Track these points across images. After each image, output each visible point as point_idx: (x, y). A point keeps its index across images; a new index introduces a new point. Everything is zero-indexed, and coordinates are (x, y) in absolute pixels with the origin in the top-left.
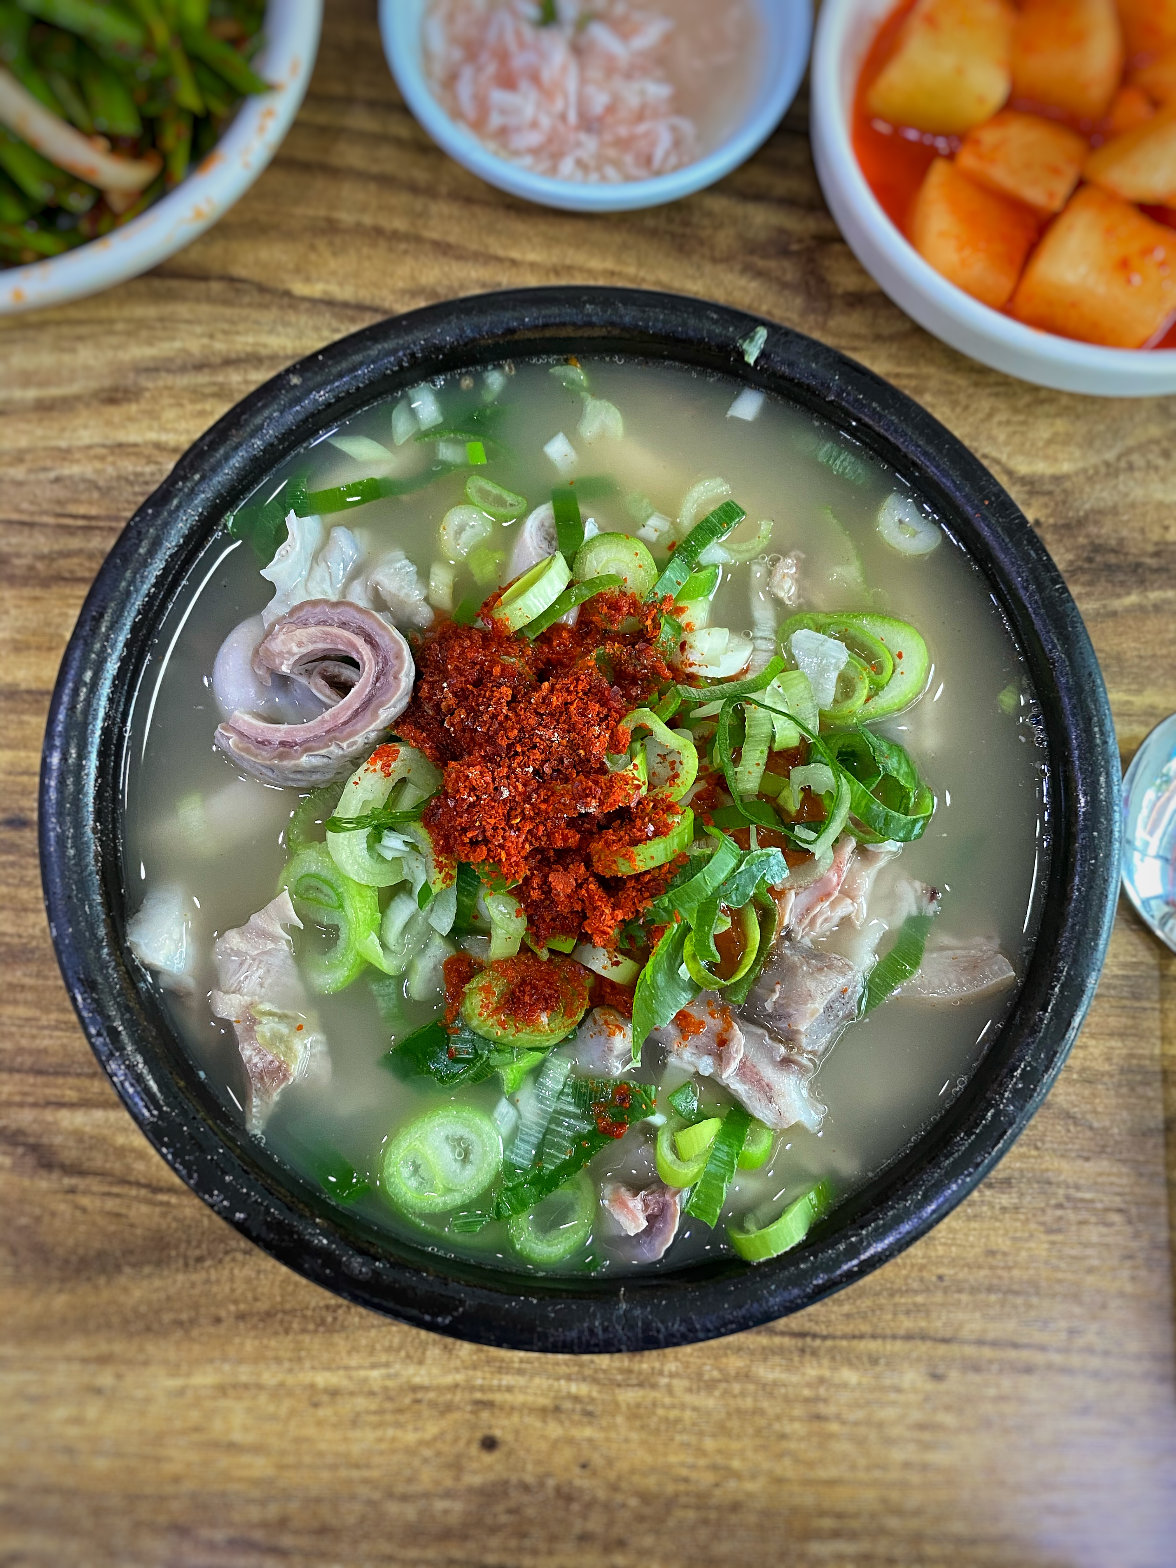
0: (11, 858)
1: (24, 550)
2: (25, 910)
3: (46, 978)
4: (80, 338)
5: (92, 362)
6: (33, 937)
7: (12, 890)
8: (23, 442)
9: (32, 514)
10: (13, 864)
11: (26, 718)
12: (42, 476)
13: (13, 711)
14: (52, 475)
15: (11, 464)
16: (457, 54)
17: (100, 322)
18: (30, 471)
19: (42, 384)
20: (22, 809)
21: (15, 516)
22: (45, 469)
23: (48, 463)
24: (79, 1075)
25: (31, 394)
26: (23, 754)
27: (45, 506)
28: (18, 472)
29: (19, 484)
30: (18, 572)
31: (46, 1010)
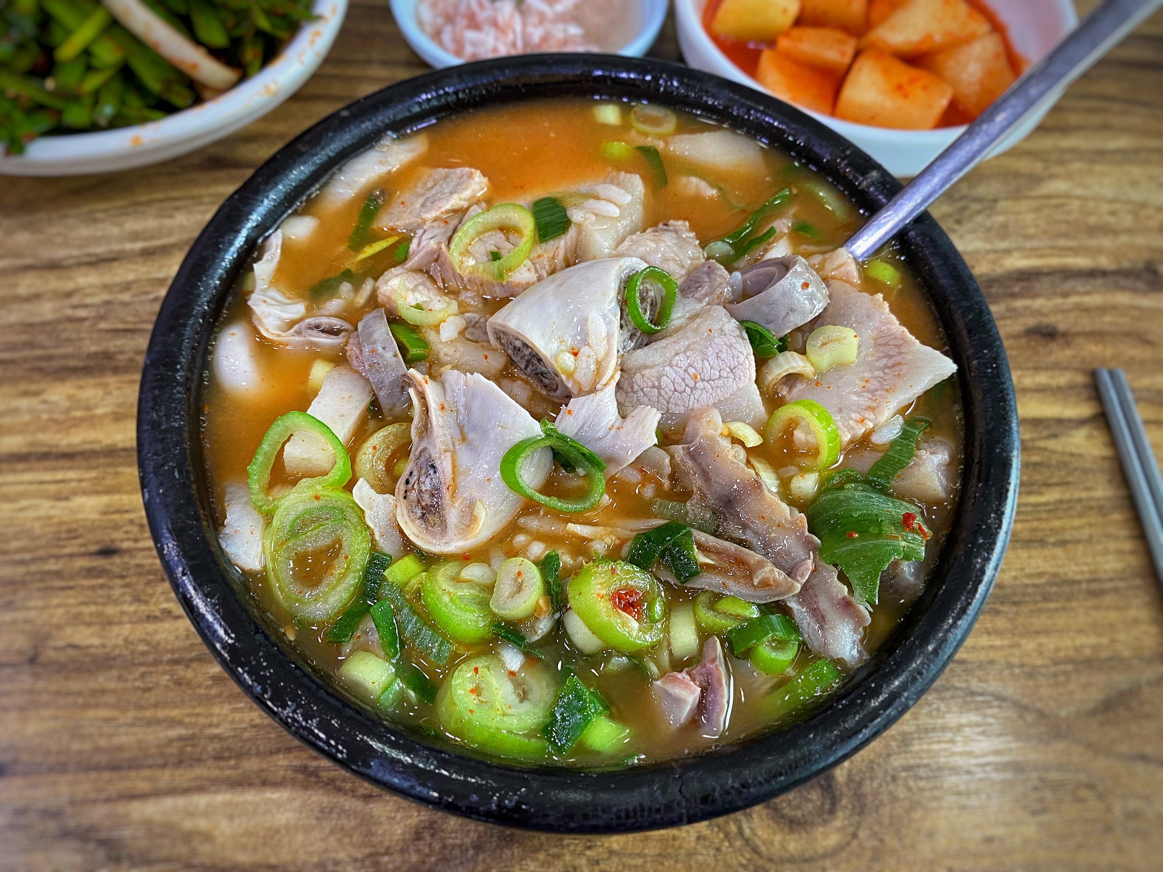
0: (101, 581)
1: (126, 349)
2: (110, 623)
3: (126, 681)
4: (177, 209)
5: (185, 222)
6: (116, 646)
7: (100, 608)
8: (131, 277)
9: (135, 323)
10: (102, 586)
11: (121, 469)
12: (144, 298)
13: (109, 465)
14: (151, 296)
15: (120, 292)
16: (440, 21)
17: (193, 198)
18: (134, 295)
19: (146, 239)
20: (113, 541)
21: (121, 326)
22: (147, 293)
23: (149, 289)
24: (151, 767)
25: (139, 245)
26: (116, 497)
27: (145, 317)
28: (126, 297)
29: (125, 304)
30: (121, 364)
31: (124, 709)
